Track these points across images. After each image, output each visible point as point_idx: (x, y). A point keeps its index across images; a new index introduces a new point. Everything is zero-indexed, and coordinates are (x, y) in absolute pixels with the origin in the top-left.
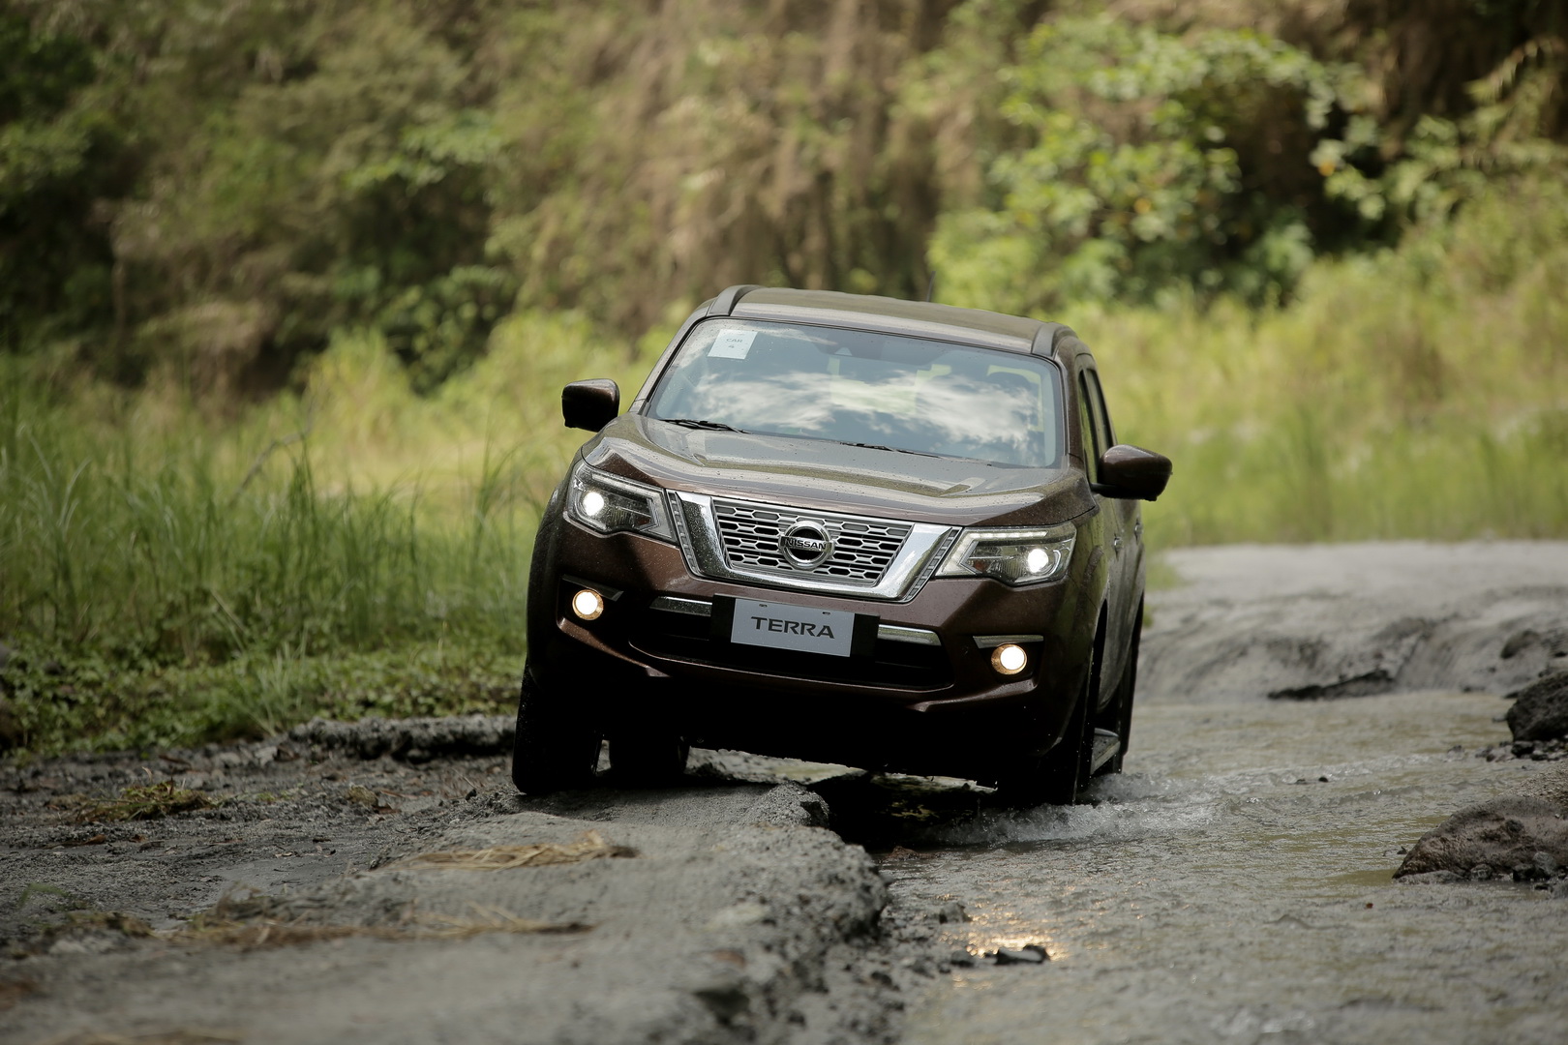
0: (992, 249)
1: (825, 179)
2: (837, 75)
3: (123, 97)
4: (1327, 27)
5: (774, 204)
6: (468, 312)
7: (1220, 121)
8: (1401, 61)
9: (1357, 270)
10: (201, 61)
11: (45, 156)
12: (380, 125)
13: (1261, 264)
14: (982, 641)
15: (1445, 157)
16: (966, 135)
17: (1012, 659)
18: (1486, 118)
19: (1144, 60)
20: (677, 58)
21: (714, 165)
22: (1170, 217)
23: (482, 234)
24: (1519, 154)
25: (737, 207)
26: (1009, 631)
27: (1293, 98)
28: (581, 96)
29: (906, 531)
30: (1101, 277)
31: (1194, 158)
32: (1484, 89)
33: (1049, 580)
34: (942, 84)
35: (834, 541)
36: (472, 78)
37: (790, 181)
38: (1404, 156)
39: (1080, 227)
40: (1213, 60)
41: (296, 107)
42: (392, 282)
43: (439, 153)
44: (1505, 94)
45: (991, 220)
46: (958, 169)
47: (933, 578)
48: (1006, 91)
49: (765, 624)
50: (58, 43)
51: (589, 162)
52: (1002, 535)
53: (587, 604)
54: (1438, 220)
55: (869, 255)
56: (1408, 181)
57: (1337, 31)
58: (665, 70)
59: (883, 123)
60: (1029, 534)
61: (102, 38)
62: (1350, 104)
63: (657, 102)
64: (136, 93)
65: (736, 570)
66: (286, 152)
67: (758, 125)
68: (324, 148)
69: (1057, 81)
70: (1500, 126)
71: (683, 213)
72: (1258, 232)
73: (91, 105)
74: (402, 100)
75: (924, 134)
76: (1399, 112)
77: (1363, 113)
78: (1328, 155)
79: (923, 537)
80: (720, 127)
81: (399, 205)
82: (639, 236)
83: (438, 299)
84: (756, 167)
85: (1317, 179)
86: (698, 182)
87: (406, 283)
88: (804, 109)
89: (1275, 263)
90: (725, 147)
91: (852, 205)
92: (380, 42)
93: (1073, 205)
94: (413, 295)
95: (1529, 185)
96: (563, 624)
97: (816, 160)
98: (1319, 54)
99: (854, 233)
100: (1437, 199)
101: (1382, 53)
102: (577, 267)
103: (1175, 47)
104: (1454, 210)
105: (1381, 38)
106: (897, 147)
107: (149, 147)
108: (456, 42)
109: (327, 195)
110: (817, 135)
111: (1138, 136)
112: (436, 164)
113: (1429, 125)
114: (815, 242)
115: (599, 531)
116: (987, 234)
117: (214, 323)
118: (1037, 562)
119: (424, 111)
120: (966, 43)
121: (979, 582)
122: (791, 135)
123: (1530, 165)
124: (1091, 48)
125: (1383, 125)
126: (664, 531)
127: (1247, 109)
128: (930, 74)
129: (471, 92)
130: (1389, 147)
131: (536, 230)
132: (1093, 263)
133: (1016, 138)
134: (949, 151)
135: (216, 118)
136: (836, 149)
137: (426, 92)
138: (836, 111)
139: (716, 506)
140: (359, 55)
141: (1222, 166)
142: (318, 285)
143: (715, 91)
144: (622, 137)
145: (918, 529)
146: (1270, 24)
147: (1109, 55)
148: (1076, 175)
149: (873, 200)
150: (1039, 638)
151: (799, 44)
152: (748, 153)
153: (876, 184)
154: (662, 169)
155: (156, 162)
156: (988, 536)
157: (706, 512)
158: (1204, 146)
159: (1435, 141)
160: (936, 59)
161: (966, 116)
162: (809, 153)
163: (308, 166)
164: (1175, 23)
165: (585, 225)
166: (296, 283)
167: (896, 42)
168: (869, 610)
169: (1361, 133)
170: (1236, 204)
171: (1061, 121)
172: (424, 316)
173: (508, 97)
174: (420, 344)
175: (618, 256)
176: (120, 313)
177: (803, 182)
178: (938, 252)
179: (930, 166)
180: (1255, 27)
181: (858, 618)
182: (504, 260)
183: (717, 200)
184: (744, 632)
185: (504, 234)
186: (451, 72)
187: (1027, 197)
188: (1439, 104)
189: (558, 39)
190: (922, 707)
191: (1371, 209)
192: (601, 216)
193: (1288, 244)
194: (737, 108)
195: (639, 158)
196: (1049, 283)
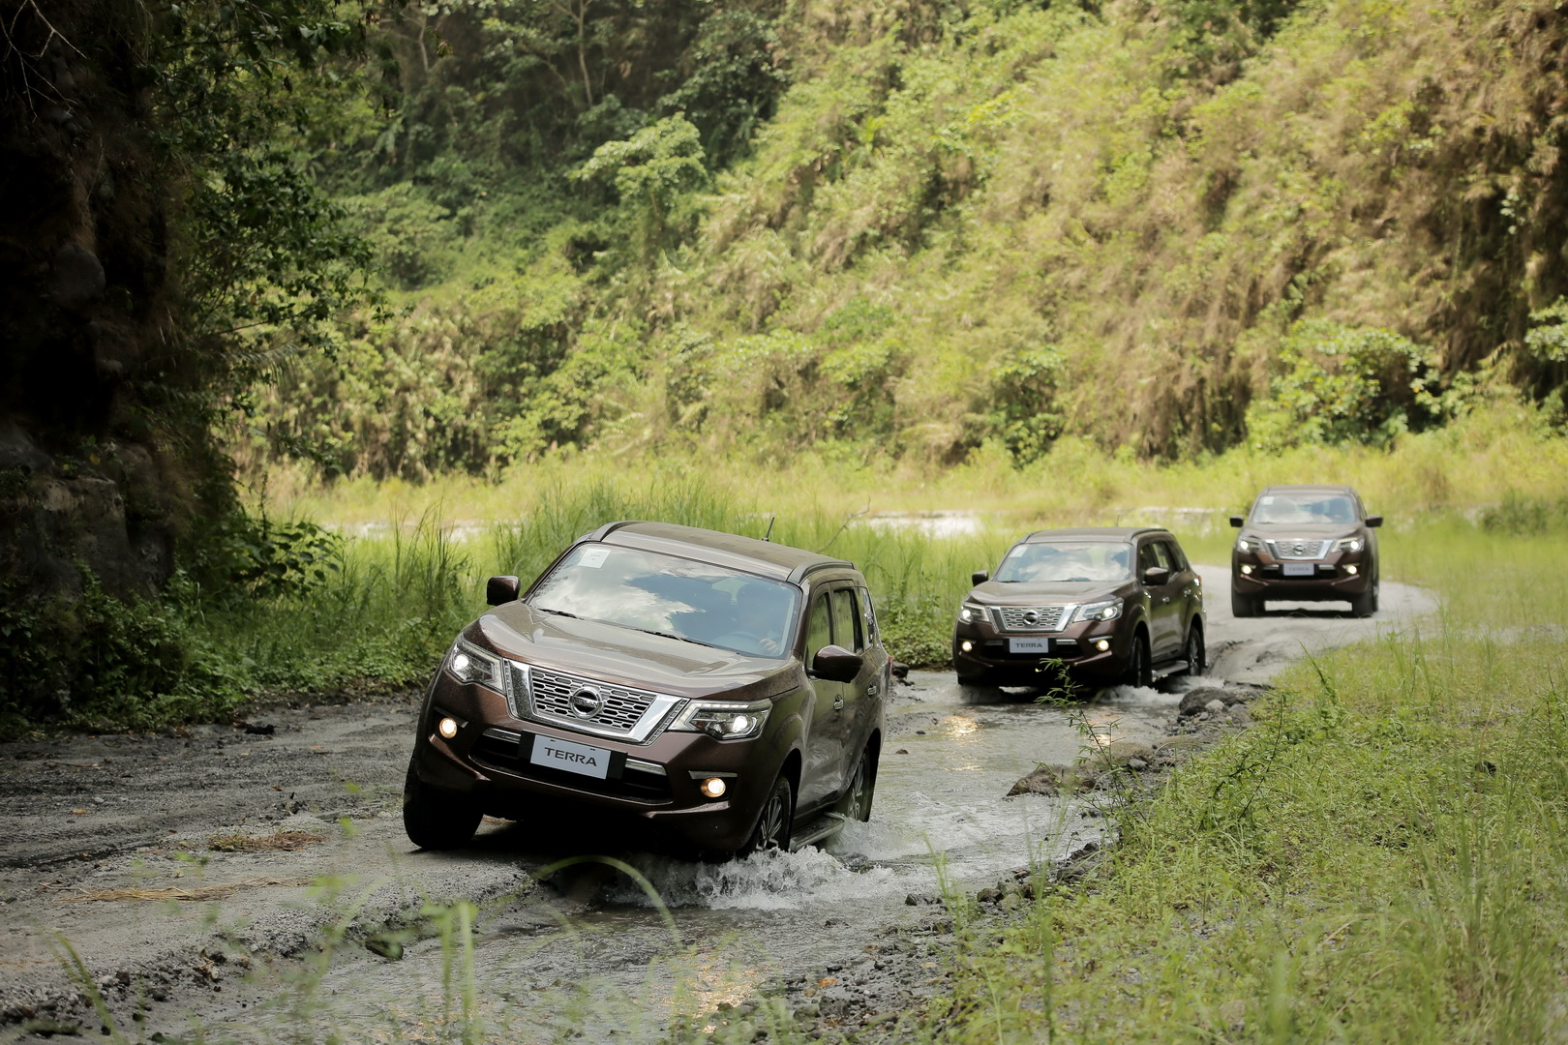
0: (1274, 416)
1: (1202, 381)
2: (1209, 337)
3: (904, 333)
4: (1420, 328)
5: (1179, 392)
6: (1042, 432)
7: (1372, 367)
8: (1450, 347)
9: (1428, 436)
10: (938, 317)
11: (871, 358)
12: (1010, 350)
13: (1385, 430)
14: (694, 775)
15: (1468, 389)
16: (1264, 366)
17: (716, 787)
18: (1483, 374)
19: (1339, 338)
20: (1141, 325)
21: (1153, 374)
22: (1346, 406)
23: (1049, 399)
24: (1499, 390)
25: (1161, 393)
26: (715, 769)
27: (1403, 359)
28: (1098, 340)
29: (652, 698)
30: (1317, 432)
31: (1361, 382)
32: (1485, 362)
33: (748, 737)
34: (1254, 343)
35: (605, 701)
36: (1052, 331)
37: (1187, 382)
38: (1450, 387)
39: (1309, 409)
40: (1368, 339)
41: (976, 341)
42: (1012, 418)
43: (1035, 363)
44: (1494, 363)
45: (1271, 404)
46: (1260, 381)
47: (666, 731)
48: (1281, 349)
49: (553, 753)
50: (881, 310)
51: (1099, 370)
52: (717, 706)
53: (449, 727)
54: (1464, 415)
55: (1220, 416)
56: (1451, 398)
57: (1424, 331)
58: (1135, 330)
59: (1228, 360)
60: (736, 706)
61: (899, 307)
62: (1427, 363)
63: (1131, 344)
64: (909, 332)
65: (540, 714)
66: (971, 360)
67: (1174, 357)
68: (985, 359)
69: (1303, 344)
70: (1491, 377)
71: (1138, 394)
72: (1388, 415)
73: (890, 336)
74: (1022, 338)
75: (1246, 365)
76: (1449, 368)
77: (1434, 367)
78: (1417, 384)
79: (662, 704)
80: (1156, 357)
81: (1018, 384)
82: (1120, 403)
83: (1030, 428)
84: (1172, 375)
85: (1412, 395)
86: (1145, 381)
87: (1016, 419)
88: (1194, 351)
89: (1392, 431)
90: (1158, 366)
91: (1213, 394)
92: (1013, 314)
93: (1308, 399)
94: (1020, 424)
95: (1498, 404)
96: (432, 738)
97: (1198, 373)
98: (1415, 340)
99: (1214, 406)
100: (1461, 407)
101: (1443, 342)
102: (1092, 415)
103: (1352, 333)
104: (1469, 412)
105: (1442, 335)
106: (1234, 370)
107: (913, 355)
108: (1046, 314)
109: (987, 379)
110: (1199, 362)
111: (1337, 371)
112: (1033, 367)
113: (1461, 374)
114: (1196, 409)
115: (461, 680)
116: (1269, 411)
117: (935, 431)
118: (740, 725)
119: (1030, 344)
120: (1265, 325)
121: (697, 736)
122: (1189, 361)
123: (1501, 396)
124: (1317, 331)
125: (1442, 373)
126: (499, 685)
127: (1384, 362)
128: (1249, 338)
129: (1052, 336)
130: (1444, 383)
131: (1074, 398)
132: (1313, 426)
133: (1284, 369)
134: (1256, 373)
135: (943, 343)
136: (1207, 369)
137: (1032, 336)
138: (1209, 352)
139: (533, 672)
140: (1004, 318)
141: (1373, 387)
142: (979, 418)
143: (1156, 341)
144: (1115, 358)
145: (660, 698)
146: (1394, 327)
147: (1324, 333)
148: (1307, 386)
149: (1222, 392)
150: (734, 775)
151: (1192, 322)
152: (1169, 369)
153: (1225, 385)
154: (1130, 374)
155: (916, 362)
156: (707, 705)
157: (526, 676)
158: (1366, 377)
159: (1464, 382)
160: (1252, 331)
161: (1264, 358)
162: (1195, 370)
163: (979, 366)
164: (1355, 323)
165: (1096, 397)
166: (972, 417)
167: (1235, 323)
168: (620, 748)
169: (1432, 376)
170: (1378, 402)
171: (1305, 362)
172: (1024, 433)
173: (1067, 339)
174: (1021, 445)
175: (1111, 411)
176: (896, 426)
177: (1193, 383)
178: (1249, 416)
179: (1248, 379)
180: (1388, 326)
181: (613, 753)
182: (1060, 411)
183: (1155, 388)
184: (539, 757)
185: (1060, 399)
186: (1042, 326)
187: (1288, 395)
188: (1467, 366)
189: (1090, 314)
190: (651, 814)
191: (1435, 410)
192: (1103, 393)
193: (1398, 422)
194: (1165, 348)
195: (1121, 368)
196: (1296, 434)
